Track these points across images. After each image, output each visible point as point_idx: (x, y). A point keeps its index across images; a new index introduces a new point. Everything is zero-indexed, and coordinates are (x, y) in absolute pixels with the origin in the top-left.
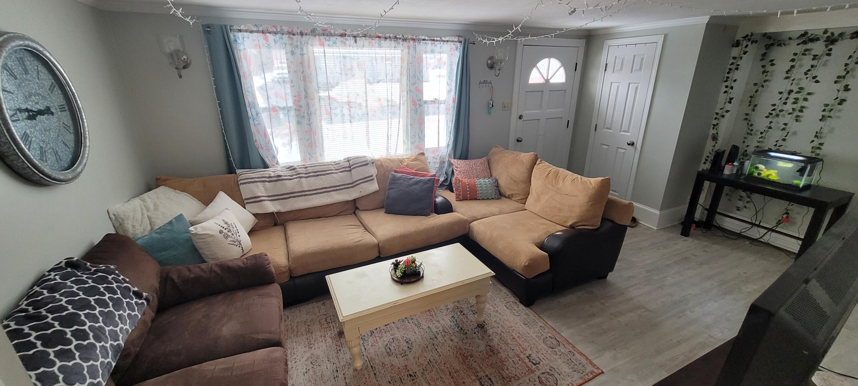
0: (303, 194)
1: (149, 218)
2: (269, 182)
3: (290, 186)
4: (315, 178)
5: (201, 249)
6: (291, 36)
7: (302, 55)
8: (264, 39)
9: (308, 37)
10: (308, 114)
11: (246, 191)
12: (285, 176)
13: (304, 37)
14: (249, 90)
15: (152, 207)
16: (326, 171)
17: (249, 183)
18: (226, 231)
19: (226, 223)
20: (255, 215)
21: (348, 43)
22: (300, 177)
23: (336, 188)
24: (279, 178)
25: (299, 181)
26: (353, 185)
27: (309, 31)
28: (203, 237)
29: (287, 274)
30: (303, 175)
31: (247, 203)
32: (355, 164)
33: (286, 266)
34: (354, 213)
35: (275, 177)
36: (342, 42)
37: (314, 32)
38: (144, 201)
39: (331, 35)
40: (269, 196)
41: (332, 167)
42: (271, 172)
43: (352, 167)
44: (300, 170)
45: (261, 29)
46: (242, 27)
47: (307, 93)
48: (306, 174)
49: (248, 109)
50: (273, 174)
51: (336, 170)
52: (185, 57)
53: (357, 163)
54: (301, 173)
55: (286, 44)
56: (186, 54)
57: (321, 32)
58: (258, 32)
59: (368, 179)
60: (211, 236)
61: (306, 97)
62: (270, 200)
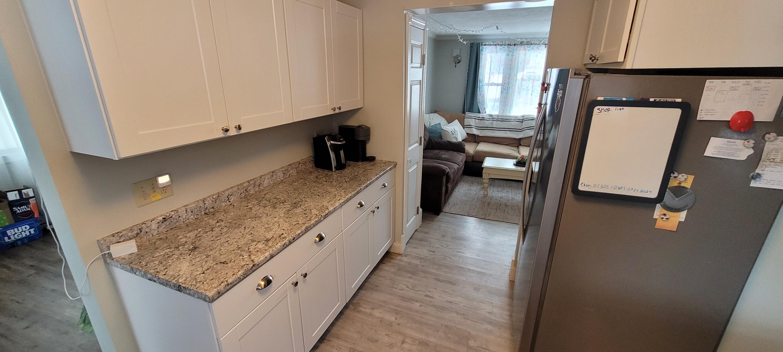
0: (492, 129)
1: (430, 122)
2: (478, 119)
3: (487, 123)
4: (501, 122)
5: (443, 136)
6: (509, 46)
7: (512, 56)
8: (495, 48)
9: (518, 46)
10: (508, 88)
11: (467, 121)
12: (486, 118)
13: (516, 46)
14: (482, 73)
15: (431, 119)
16: (508, 119)
17: (469, 118)
18: (453, 132)
19: (454, 129)
20: (468, 134)
21: (540, 48)
22: (493, 120)
23: (511, 130)
24: (483, 119)
25: (492, 122)
26: (521, 130)
27: (519, 43)
28: (445, 131)
29: (471, 158)
30: (495, 119)
31: (466, 127)
32: (526, 119)
33: (472, 154)
34: (518, 147)
35: (481, 118)
36: (537, 48)
37: (522, 43)
38: (430, 116)
39: (531, 44)
40: (476, 127)
41: (512, 118)
42: (480, 115)
43: (524, 120)
44: (494, 117)
45: (495, 43)
46: (487, 43)
47: (510, 76)
48: (497, 119)
49: (479, 83)
50: (481, 116)
51: (514, 120)
52: (460, 58)
53: (528, 118)
54: (495, 118)
55: (505, 50)
56: (460, 57)
57: (526, 43)
58: (493, 45)
59: (530, 128)
60: (448, 132)
61: (509, 78)
62: (476, 129)
